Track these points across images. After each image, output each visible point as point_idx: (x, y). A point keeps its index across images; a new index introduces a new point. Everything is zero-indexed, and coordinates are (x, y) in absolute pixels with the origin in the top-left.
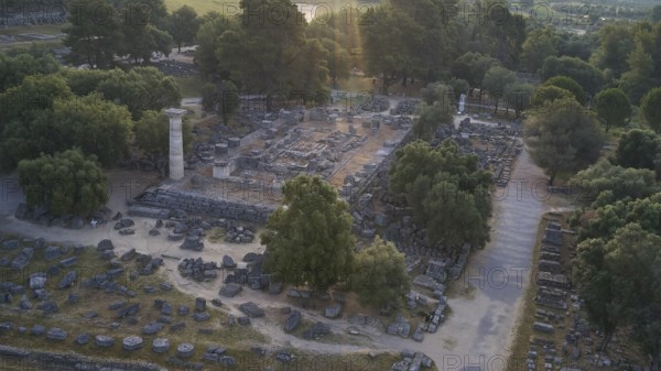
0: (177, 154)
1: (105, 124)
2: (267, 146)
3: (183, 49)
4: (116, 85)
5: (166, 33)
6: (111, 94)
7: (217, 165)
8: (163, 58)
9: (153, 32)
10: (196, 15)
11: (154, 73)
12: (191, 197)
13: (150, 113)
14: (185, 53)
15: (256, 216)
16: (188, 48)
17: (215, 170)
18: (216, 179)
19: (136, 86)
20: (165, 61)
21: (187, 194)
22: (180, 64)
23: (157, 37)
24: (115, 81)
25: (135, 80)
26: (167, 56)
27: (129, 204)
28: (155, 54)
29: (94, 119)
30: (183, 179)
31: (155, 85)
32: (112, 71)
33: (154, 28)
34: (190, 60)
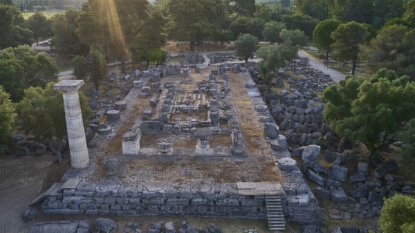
0: (80, 137)
2: (154, 105)
3: (40, 43)
5: (28, 30)
7: (126, 140)
9: (17, 29)
13: (32, 90)
14: (42, 45)
15: (208, 206)
16: (42, 42)
17: (124, 146)
18: (128, 156)
21: (105, 189)
25: (8, 58)
30: (89, 164)
33: (17, 26)
34: (48, 48)
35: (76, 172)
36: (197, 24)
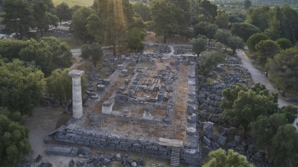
0: (79, 101)
1: (26, 86)
2: (127, 83)
3: (63, 23)
4: (32, 51)
5: (55, 16)
6: (29, 57)
7: (105, 105)
8: (54, 28)
9: (49, 16)
10: (68, 7)
11: (54, 41)
12: (92, 135)
14: (64, 25)
16: (65, 23)
17: (103, 109)
18: (104, 114)
19: (45, 51)
20: (55, 30)
21: (88, 132)
22: (62, 30)
23: (51, 18)
24: (31, 48)
26: (56, 27)
27: (46, 142)
28: (50, 26)
29: (17, 84)
30: (83, 117)
31: (56, 48)
32: (29, 41)
33: (49, 14)
34: (67, 28)
35: (74, 120)
36: (169, 26)
